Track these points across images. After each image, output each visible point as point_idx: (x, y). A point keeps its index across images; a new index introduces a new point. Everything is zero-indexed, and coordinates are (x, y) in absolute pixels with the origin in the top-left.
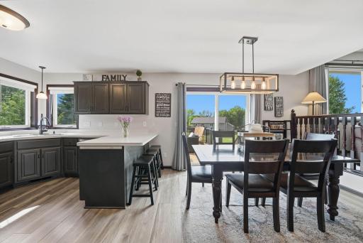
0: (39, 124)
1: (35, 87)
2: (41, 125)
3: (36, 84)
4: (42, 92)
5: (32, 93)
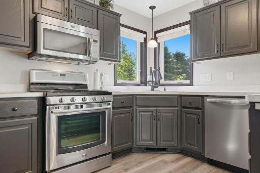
1: (144, 36)
3: (145, 33)
4: (152, 39)
5: (141, 43)
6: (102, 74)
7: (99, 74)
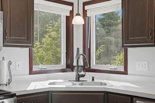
0: (75, 64)
1: (70, 8)
2: (78, 66)
3: (71, 4)
4: (78, 14)
6: (10, 63)
7: (6, 63)
